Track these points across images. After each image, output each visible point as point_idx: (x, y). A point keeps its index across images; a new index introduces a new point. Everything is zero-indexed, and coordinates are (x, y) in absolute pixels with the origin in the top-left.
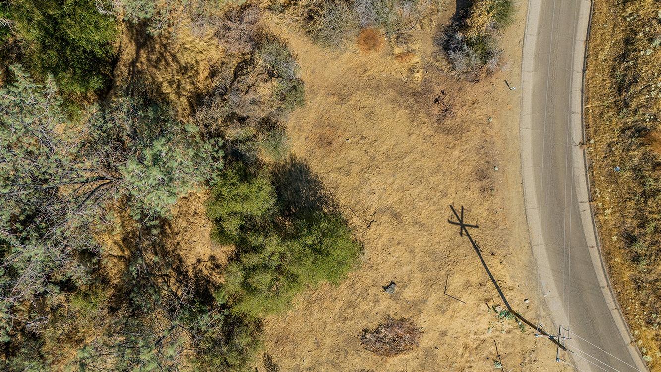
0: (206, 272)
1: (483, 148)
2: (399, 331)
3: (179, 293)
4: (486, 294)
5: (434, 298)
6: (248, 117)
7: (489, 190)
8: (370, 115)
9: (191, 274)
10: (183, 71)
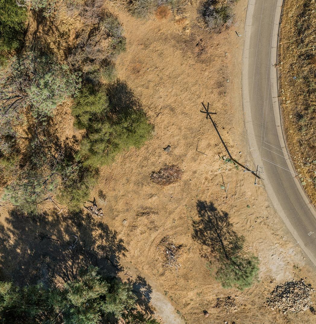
0: (70, 144)
1: (221, 70)
2: (171, 172)
3: (56, 156)
4: (219, 150)
5: (191, 153)
6: (95, 59)
7: (223, 93)
8: (161, 55)
9: (63, 145)
10: (62, 36)
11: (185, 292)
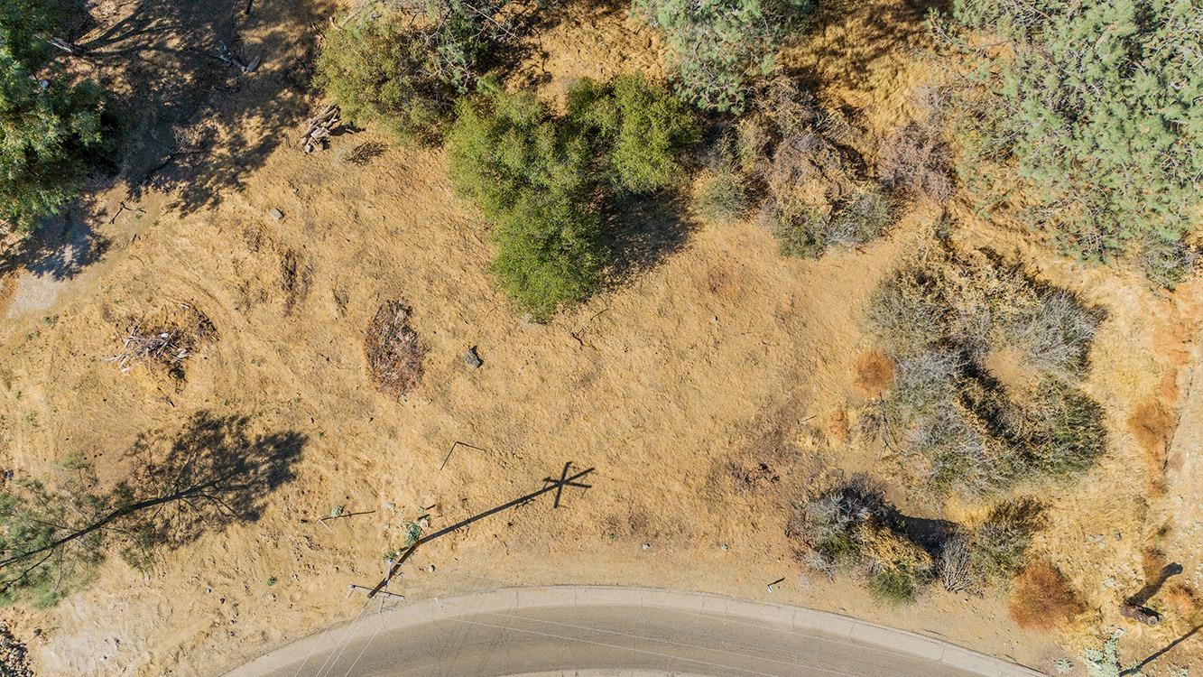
0: (526, 64)
1: (680, 531)
2: (403, 364)
3: (498, 17)
4: (449, 507)
5: (452, 426)
6: (772, 161)
7: (613, 531)
8: (753, 359)
9: (526, 40)
10: (858, 64)
11: (44, 377)
